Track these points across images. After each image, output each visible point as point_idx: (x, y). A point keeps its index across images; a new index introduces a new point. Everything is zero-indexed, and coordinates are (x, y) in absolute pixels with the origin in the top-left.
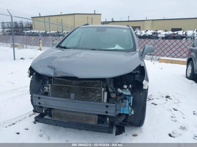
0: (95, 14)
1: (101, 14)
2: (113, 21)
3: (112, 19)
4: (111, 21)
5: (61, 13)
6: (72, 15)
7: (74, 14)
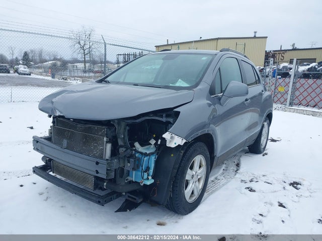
0: (255, 37)
1: (267, 37)
2: (294, 49)
3: (293, 45)
4: (291, 48)
5: (201, 38)
6: (214, 41)
7: (217, 39)
